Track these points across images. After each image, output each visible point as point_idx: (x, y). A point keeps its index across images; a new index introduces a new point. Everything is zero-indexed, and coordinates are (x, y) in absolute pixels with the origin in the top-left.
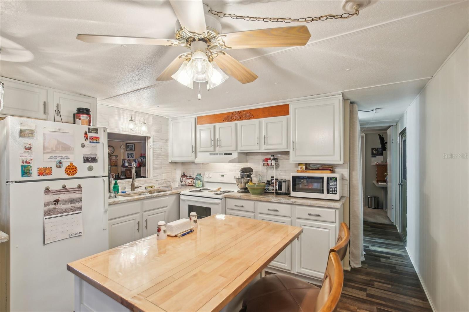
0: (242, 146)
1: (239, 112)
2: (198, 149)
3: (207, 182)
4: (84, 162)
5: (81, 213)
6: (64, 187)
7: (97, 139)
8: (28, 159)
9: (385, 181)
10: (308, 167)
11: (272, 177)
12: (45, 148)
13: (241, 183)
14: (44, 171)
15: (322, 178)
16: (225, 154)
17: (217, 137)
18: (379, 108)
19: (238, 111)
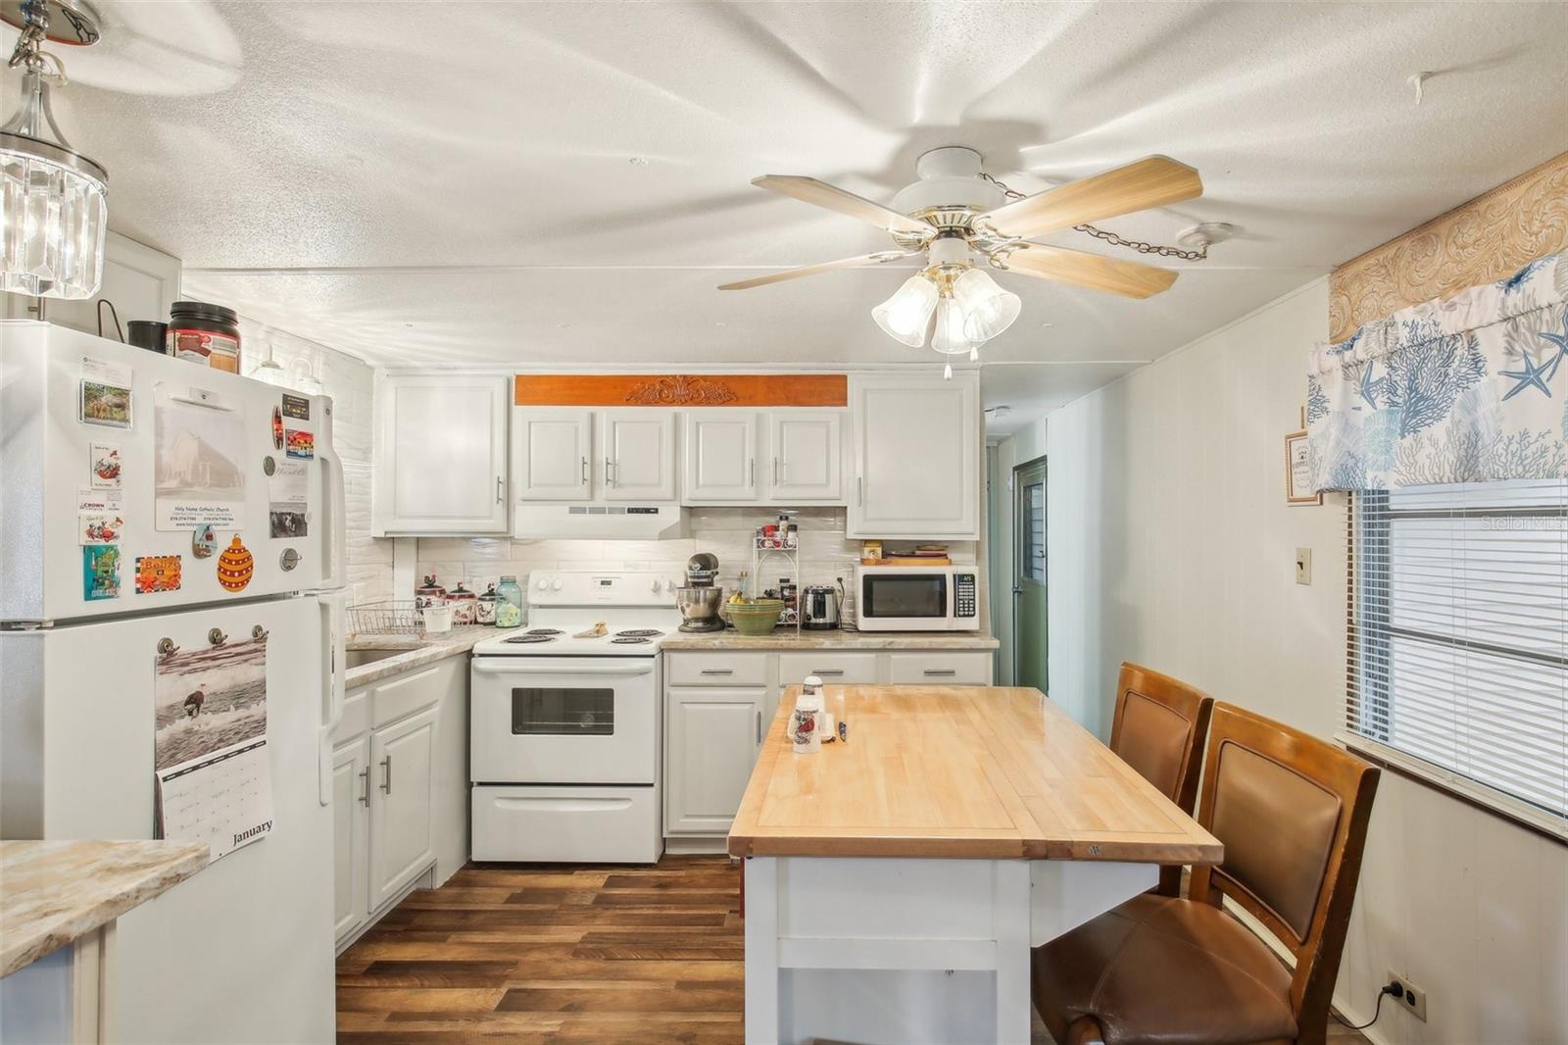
0: (697, 487)
1: (689, 381)
3: (541, 607)
4: (274, 536)
5: (265, 742)
6: (216, 639)
7: (306, 442)
8: (108, 516)
10: (891, 550)
11: (782, 581)
12: (160, 473)
13: (697, 601)
14: (158, 574)
15: (942, 578)
16: (631, 511)
17: (603, 454)
18: (1003, 407)
19: (685, 377)
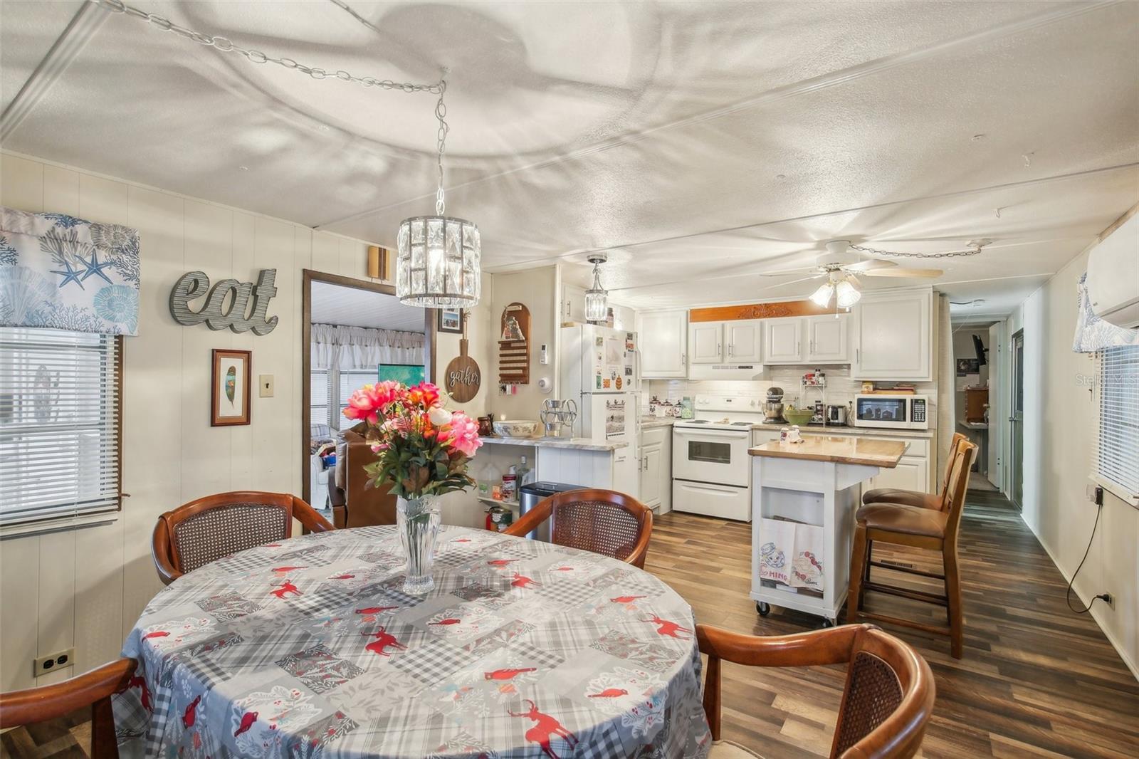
0: (771, 356)
1: (767, 306)
2: (692, 359)
3: (700, 411)
4: (626, 375)
5: (624, 433)
6: (616, 402)
7: (632, 347)
8: (600, 369)
9: (984, 420)
10: (877, 386)
11: (816, 402)
12: (607, 358)
13: (771, 410)
14: (607, 384)
15: (903, 401)
16: (740, 367)
17: (727, 342)
18: (980, 300)
19: (766, 304)
